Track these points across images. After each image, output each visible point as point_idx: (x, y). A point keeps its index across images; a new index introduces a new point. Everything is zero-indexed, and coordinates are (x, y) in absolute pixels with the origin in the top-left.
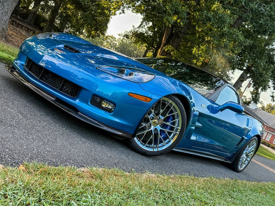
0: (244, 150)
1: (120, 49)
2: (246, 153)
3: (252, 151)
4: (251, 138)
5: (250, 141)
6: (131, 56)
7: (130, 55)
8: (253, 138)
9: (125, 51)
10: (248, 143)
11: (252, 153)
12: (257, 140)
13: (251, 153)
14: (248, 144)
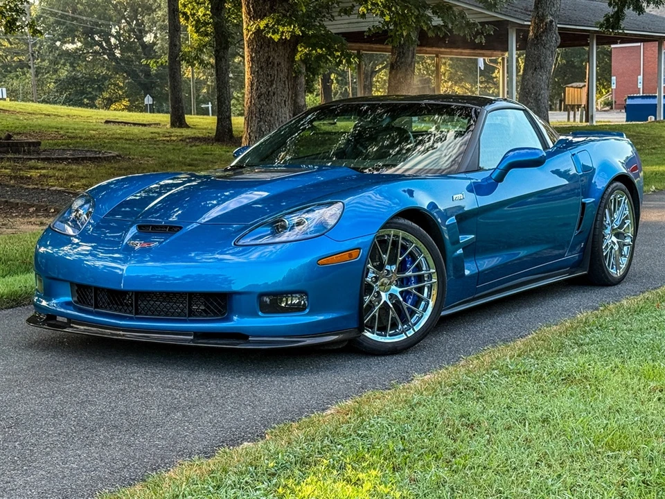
0: (603, 227)
1: (54, 15)
2: (613, 230)
3: (627, 218)
4: (604, 193)
5: (604, 201)
6: (110, 20)
7: (105, 19)
8: (610, 190)
11: (628, 222)
12: (623, 186)
13: (625, 223)
14: (605, 208)
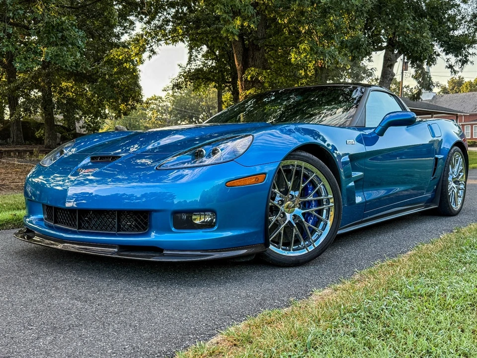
0: (448, 176)
1: (177, 110)
2: (453, 179)
3: (461, 172)
4: (449, 153)
5: (449, 158)
7: (197, 111)
8: (452, 151)
9: (186, 110)
10: (448, 162)
11: (462, 174)
12: (460, 150)
13: (460, 175)
14: (450, 163)
